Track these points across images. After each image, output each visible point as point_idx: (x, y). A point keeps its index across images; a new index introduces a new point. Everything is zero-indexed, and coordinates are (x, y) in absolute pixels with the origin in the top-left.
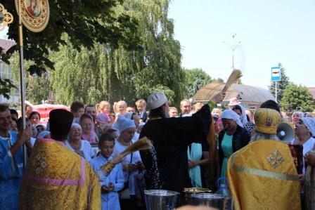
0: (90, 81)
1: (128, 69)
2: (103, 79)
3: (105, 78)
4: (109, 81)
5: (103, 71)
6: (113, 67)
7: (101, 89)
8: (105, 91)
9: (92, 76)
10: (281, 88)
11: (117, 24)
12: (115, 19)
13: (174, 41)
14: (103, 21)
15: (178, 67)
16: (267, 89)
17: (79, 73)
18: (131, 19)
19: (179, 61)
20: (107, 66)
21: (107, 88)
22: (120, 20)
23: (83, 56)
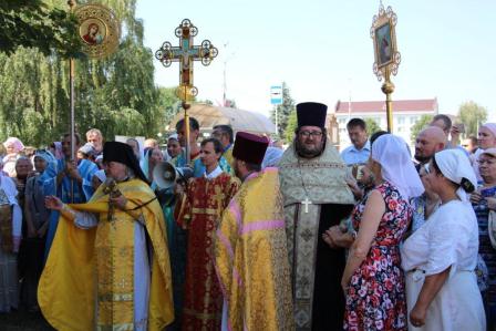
0: (26, 99)
1: (81, 85)
2: (44, 98)
3: (48, 96)
4: (54, 100)
5: (45, 86)
6: (59, 81)
7: (42, 112)
8: (47, 114)
9: (30, 92)
10: (286, 114)
11: (48, 22)
12: (44, 15)
13: (144, 49)
14: (29, 15)
15: (150, 84)
16: (268, 115)
17: (11, 88)
18: (68, 16)
19: (151, 76)
20: (50, 80)
21: (51, 110)
22: (53, 16)
23: (15, 65)
